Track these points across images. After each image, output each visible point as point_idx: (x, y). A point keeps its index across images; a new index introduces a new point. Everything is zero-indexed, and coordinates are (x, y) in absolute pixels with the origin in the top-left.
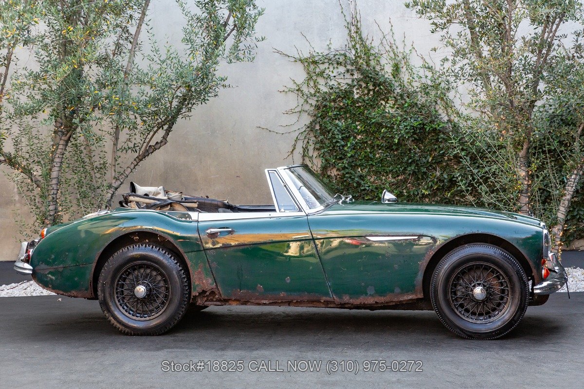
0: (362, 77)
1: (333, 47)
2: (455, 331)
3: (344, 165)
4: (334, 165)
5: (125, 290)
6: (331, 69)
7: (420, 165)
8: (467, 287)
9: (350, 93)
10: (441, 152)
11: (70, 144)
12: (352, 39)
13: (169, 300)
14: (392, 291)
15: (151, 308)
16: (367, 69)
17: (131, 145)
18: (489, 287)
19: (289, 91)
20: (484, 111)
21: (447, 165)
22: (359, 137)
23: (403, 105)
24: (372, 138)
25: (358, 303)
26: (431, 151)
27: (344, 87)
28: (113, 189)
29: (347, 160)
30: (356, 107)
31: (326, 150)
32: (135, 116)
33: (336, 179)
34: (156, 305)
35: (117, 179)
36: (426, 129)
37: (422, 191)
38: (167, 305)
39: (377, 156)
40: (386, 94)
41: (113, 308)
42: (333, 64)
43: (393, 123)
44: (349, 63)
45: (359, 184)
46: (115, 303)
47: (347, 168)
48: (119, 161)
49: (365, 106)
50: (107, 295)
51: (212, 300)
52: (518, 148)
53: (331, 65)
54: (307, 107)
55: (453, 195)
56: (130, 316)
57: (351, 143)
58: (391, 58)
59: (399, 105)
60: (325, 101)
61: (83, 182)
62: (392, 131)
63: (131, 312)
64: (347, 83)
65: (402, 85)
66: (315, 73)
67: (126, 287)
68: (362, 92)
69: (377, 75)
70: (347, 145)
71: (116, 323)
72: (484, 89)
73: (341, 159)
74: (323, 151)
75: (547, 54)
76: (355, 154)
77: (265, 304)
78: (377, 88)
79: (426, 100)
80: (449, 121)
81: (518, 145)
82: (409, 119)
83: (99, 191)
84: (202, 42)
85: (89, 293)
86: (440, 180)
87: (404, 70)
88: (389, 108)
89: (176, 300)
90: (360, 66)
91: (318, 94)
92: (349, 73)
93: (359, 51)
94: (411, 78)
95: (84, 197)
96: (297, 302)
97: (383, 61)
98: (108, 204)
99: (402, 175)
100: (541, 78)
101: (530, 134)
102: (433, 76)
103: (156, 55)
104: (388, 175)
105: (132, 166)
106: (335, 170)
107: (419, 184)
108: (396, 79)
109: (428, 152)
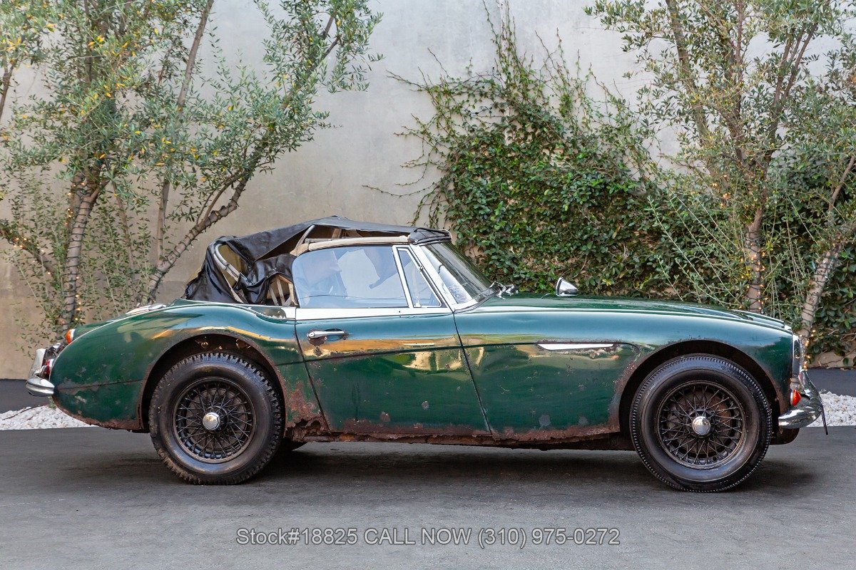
0: (516, 114)
1: (474, 70)
2: (665, 479)
3: (489, 242)
4: (475, 242)
5: (189, 418)
6: (472, 102)
7: (600, 243)
8: (682, 418)
9: (499, 137)
10: (630, 225)
11: (95, 208)
12: (502, 59)
13: (253, 433)
14: (575, 422)
15: (226, 445)
16: (524, 103)
17: (186, 210)
18: (714, 417)
19: (410, 133)
20: (692, 165)
21: (639, 243)
22: (511, 202)
23: (576, 155)
24: (531, 204)
25: (526, 439)
26: (616, 222)
27: (490, 129)
28: (158, 275)
29: (494, 235)
30: (507, 158)
31: (463, 220)
32: (194, 169)
33: (478, 262)
34: (233, 441)
35: (164, 259)
36: (608, 191)
37: (601, 282)
38: (249, 440)
39: (538, 229)
40: (550, 139)
41: (171, 445)
42: (474, 96)
43: (561, 182)
44: (497, 94)
45: (511, 270)
46: (175, 438)
47: (494, 247)
48: (168, 233)
49: (521, 157)
50: (163, 426)
51: (315, 434)
52: (746, 220)
53: (471, 97)
54: (436, 158)
55: (648, 287)
56: (197, 456)
57: (500, 210)
58: (559, 87)
59: (569, 155)
60: (463, 148)
61: (114, 264)
62: (559, 194)
63: (197, 450)
64: (494, 123)
65: (575, 126)
66: (448, 108)
67: (190, 415)
68: (516, 137)
69: (539, 111)
70: (494, 213)
71: (175, 466)
72: (697, 133)
73: (485, 233)
74: (459, 221)
75: (790, 84)
76: (505, 227)
77: (391, 440)
78: (539, 131)
79: (610, 150)
80: (642, 179)
81: (748, 214)
82: (585, 176)
83: (138, 277)
84: (291, 60)
85: (136, 423)
86: (628, 265)
87: (577, 104)
88: (556, 160)
89: (263, 434)
90: (514, 99)
91: (452, 139)
92: (498, 109)
93: (512, 76)
94: (588, 117)
95: (116, 286)
96: (438, 436)
97: (547, 92)
98: (151, 297)
99: (573, 257)
100: (782, 118)
101: (765, 199)
102: (619, 115)
103: (224, 79)
104: (552, 258)
105: (187, 241)
106: (476, 249)
107: (597, 271)
108: (566, 118)
109: (611, 225)
